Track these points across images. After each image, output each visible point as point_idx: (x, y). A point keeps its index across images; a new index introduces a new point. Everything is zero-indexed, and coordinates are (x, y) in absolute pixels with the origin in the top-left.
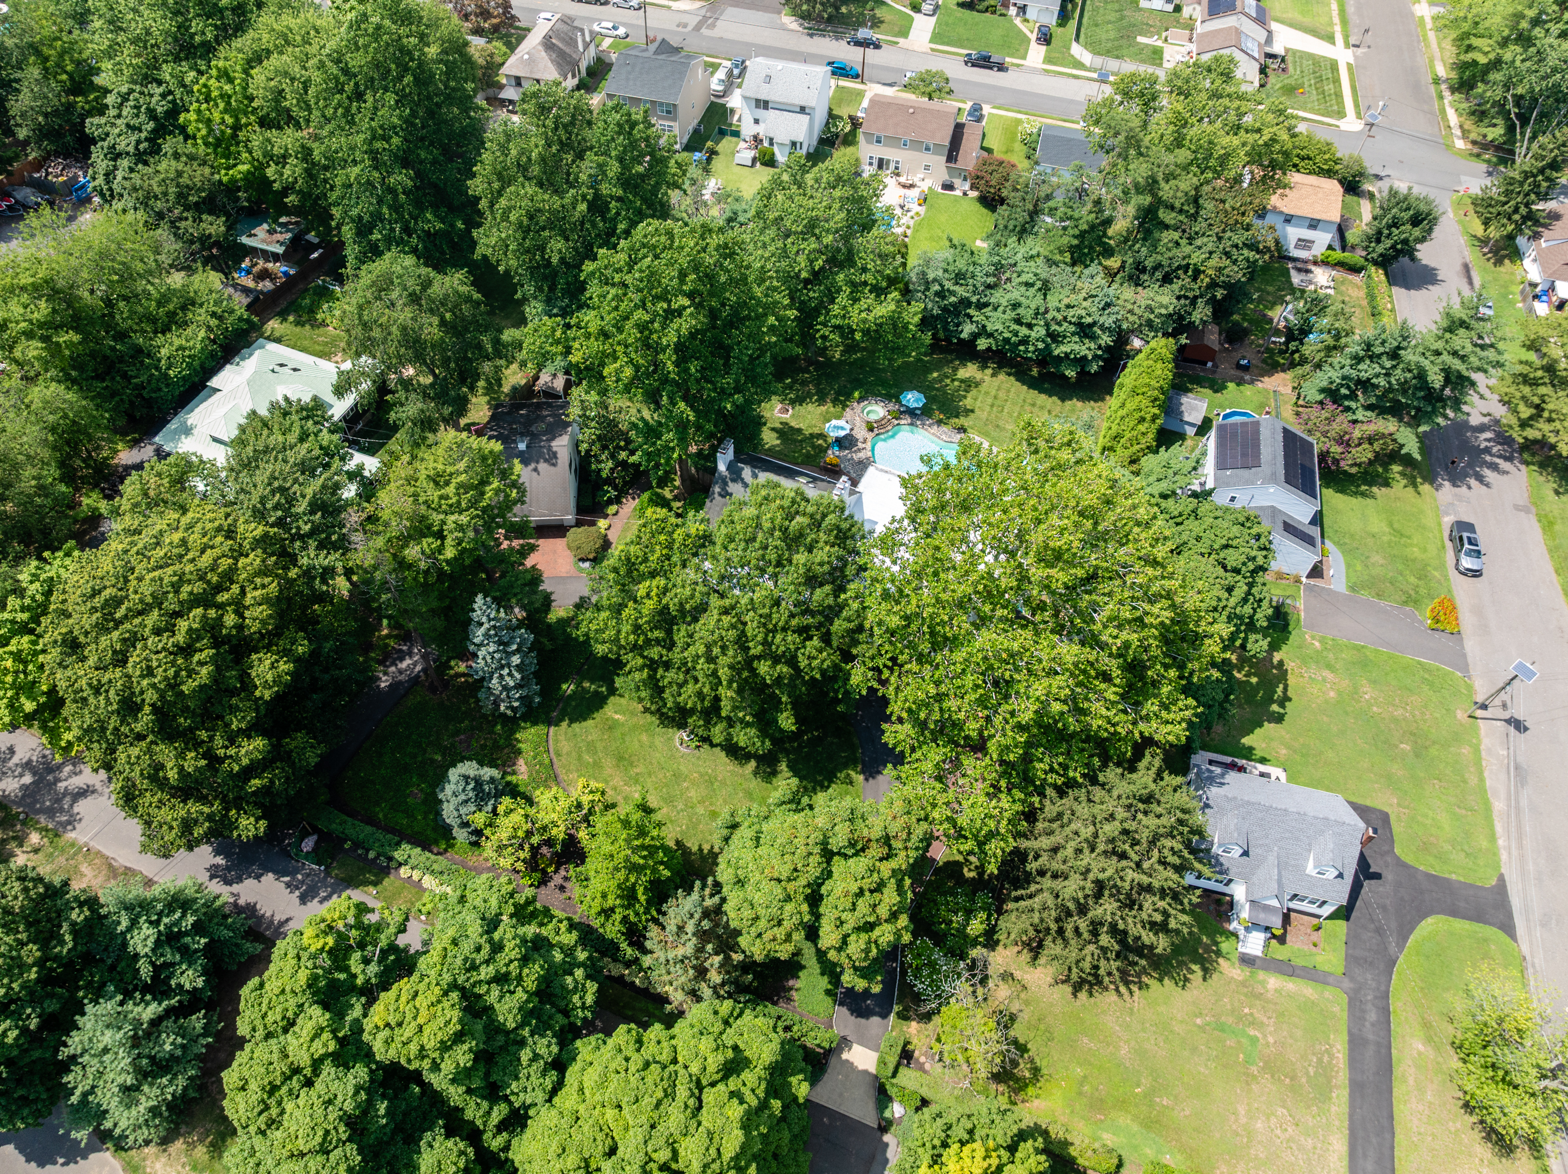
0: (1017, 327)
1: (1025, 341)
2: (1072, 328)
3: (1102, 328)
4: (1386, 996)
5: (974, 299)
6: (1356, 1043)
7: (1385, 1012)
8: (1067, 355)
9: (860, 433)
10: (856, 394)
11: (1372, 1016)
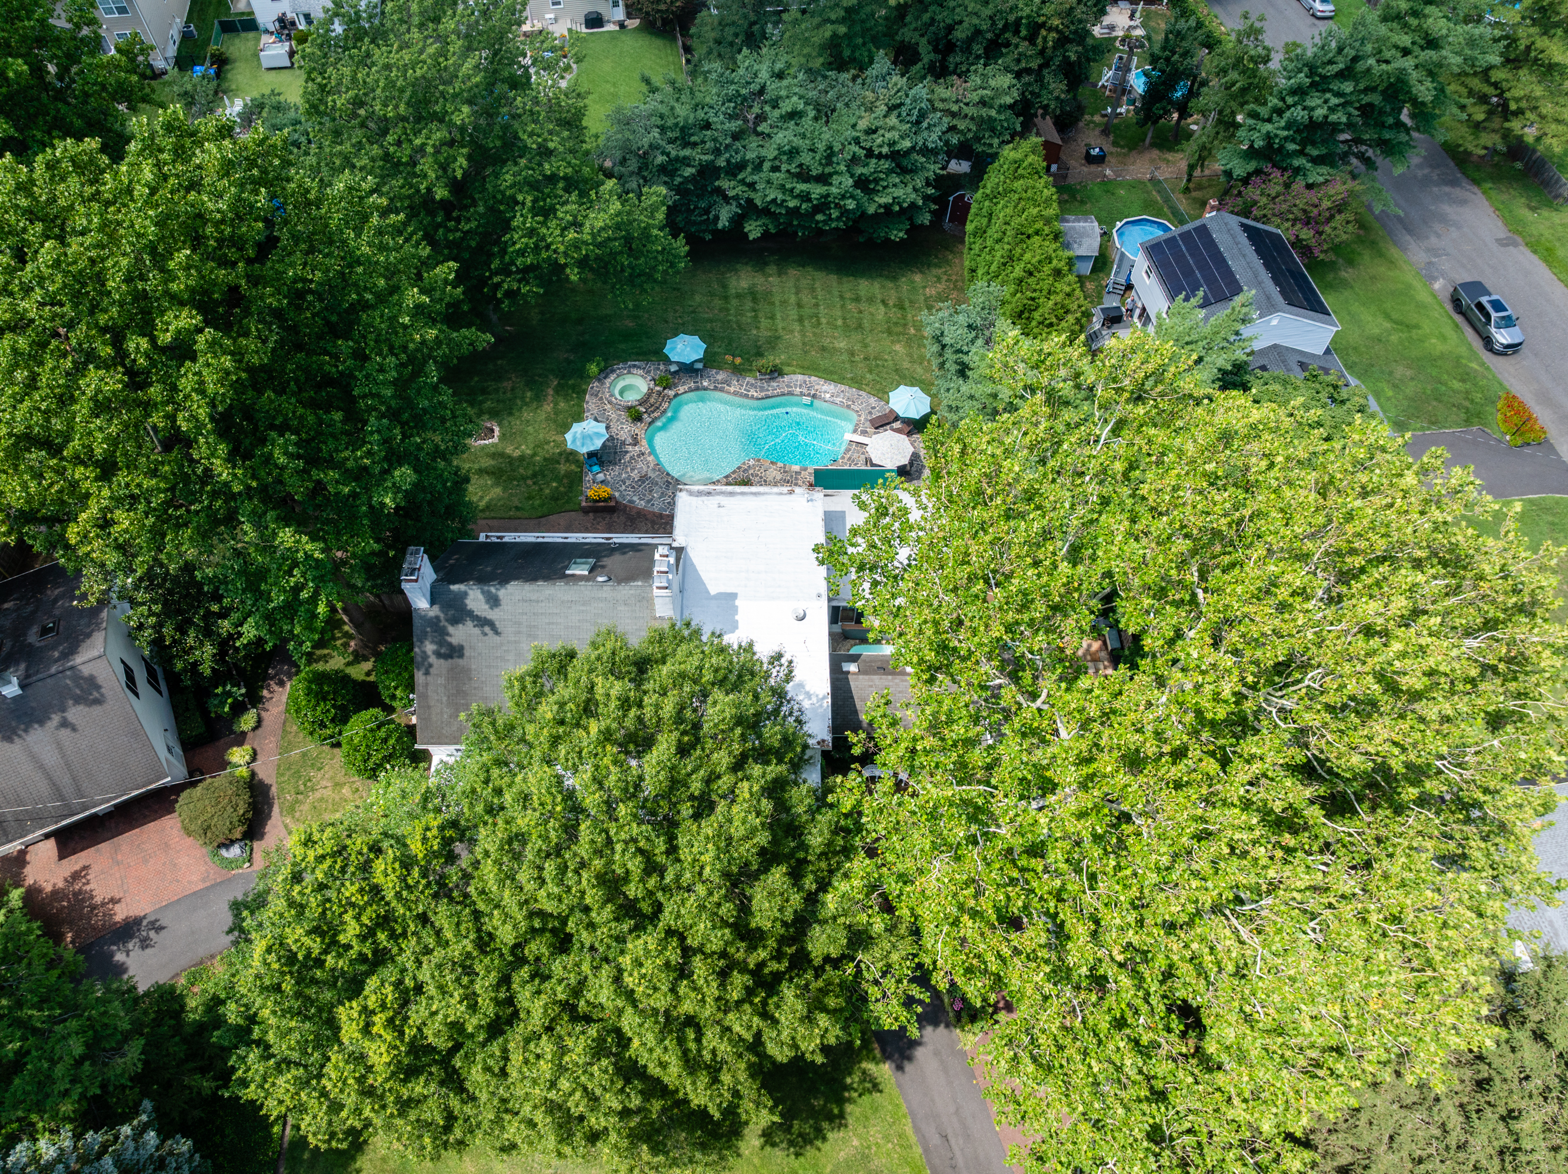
0: (801, 187)
1: (823, 206)
2: (885, 165)
3: (925, 151)
5: (721, 162)
8: (887, 207)
9: (625, 430)
10: (593, 368)
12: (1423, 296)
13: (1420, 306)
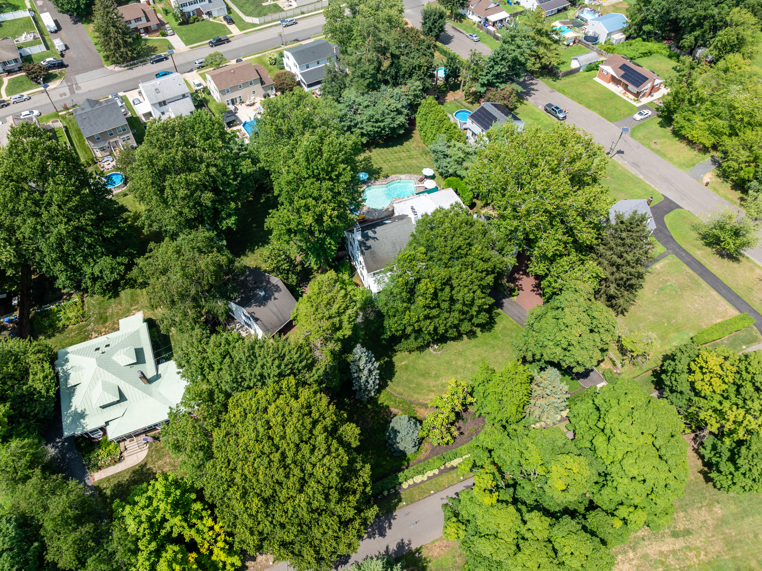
2: (395, 113)
3: (403, 107)
4: (680, 247)
6: (688, 264)
7: (684, 250)
8: (399, 125)
11: (684, 254)
12: (538, 111)
13: (538, 114)
